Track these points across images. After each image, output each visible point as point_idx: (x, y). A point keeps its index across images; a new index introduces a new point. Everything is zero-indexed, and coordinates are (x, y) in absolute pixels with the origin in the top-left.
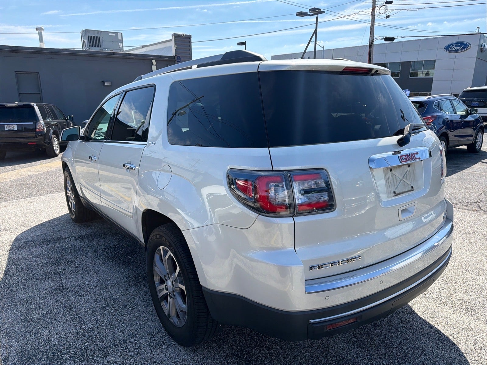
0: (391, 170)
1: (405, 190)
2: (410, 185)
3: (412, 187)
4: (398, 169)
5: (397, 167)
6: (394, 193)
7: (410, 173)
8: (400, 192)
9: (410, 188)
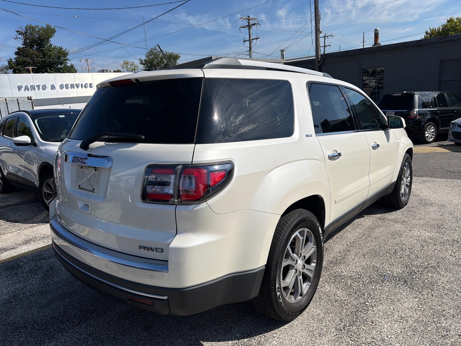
0: (81, 168)
1: (87, 188)
2: (93, 187)
3: (93, 189)
4: (86, 169)
5: (86, 167)
6: (80, 186)
7: (95, 176)
8: (84, 188)
9: (92, 190)
